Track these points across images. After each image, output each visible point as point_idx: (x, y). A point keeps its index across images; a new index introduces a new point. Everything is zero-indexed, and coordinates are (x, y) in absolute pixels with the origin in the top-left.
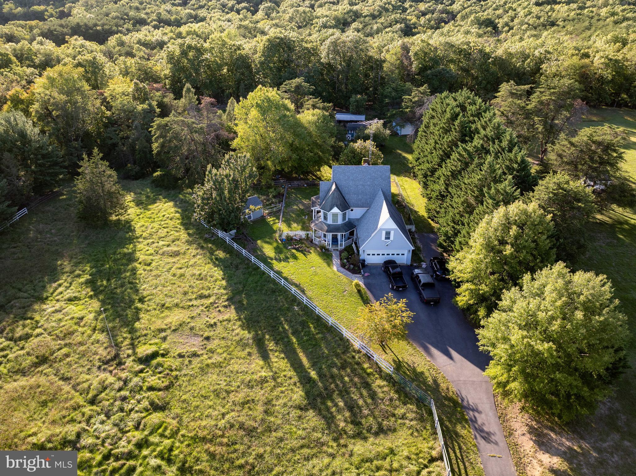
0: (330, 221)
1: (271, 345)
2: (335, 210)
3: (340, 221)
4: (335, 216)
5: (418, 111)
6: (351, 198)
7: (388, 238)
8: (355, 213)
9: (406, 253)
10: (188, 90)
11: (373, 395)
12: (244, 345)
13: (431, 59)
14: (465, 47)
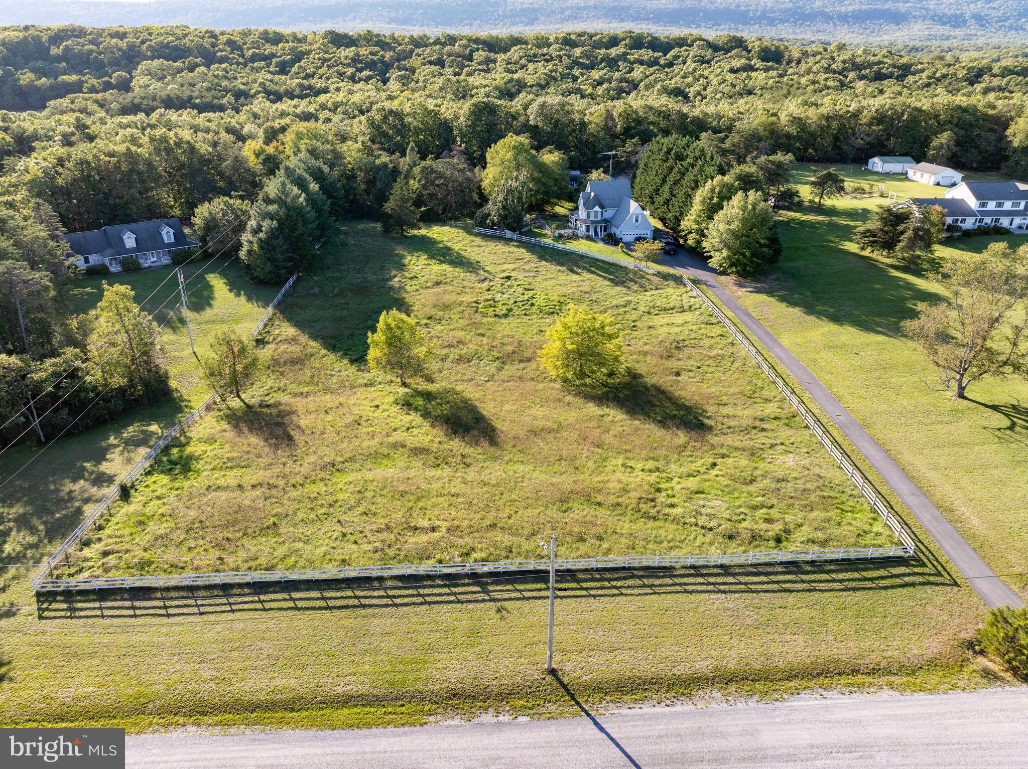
0: (592, 218)
1: (580, 271)
2: (597, 208)
3: (599, 218)
4: (596, 212)
5: (633, 160)
6: (605, 202)
7: (637, 221)
8: (609, 213)
9: (649, 232)
10: (412, 148)
11: (649, 280)
12: (563, 272)
13: (634, 120)
14: (664, 109)
